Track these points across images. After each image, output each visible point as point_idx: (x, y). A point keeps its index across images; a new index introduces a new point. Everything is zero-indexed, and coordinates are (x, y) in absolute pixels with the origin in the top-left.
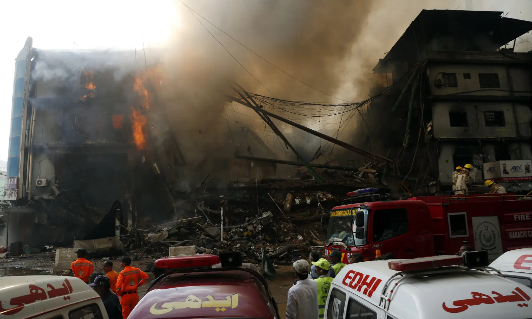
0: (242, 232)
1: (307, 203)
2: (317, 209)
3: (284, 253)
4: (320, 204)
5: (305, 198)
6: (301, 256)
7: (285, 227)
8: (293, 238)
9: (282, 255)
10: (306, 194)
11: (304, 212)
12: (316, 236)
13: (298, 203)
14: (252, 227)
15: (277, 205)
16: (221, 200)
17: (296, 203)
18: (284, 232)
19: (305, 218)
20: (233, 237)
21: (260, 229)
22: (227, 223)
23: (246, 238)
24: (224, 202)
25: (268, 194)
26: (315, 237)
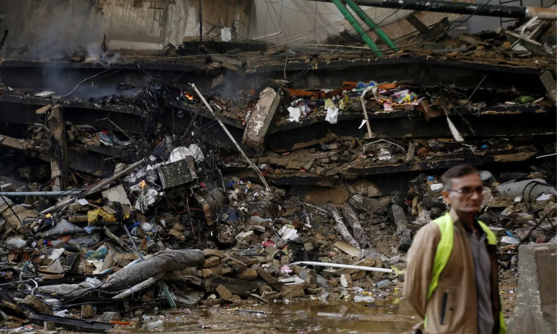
0: (83, 211)
1: (327, 119)
2: (363, 143)
3: (138, 282)
4: (365, 124)
5: (323, 104)
6: (218, 296)
7: (241, 197)
8: (262, 233)
9: (128, 291)
10: (327, 91)
11: (318, 148)
12: (350, 229)
13: (297, 120)
14: (124, 194)
15: (222, 124)
16: (41, 107)
17: (291, 120)
18: (238, 213)
19: (319, 170)
20: (49, 227)
21: (152, 201)
22: (57, 182)
23: (93, 232)
24: (50, 110)
25: (193, 85)
26: (346, 233)
